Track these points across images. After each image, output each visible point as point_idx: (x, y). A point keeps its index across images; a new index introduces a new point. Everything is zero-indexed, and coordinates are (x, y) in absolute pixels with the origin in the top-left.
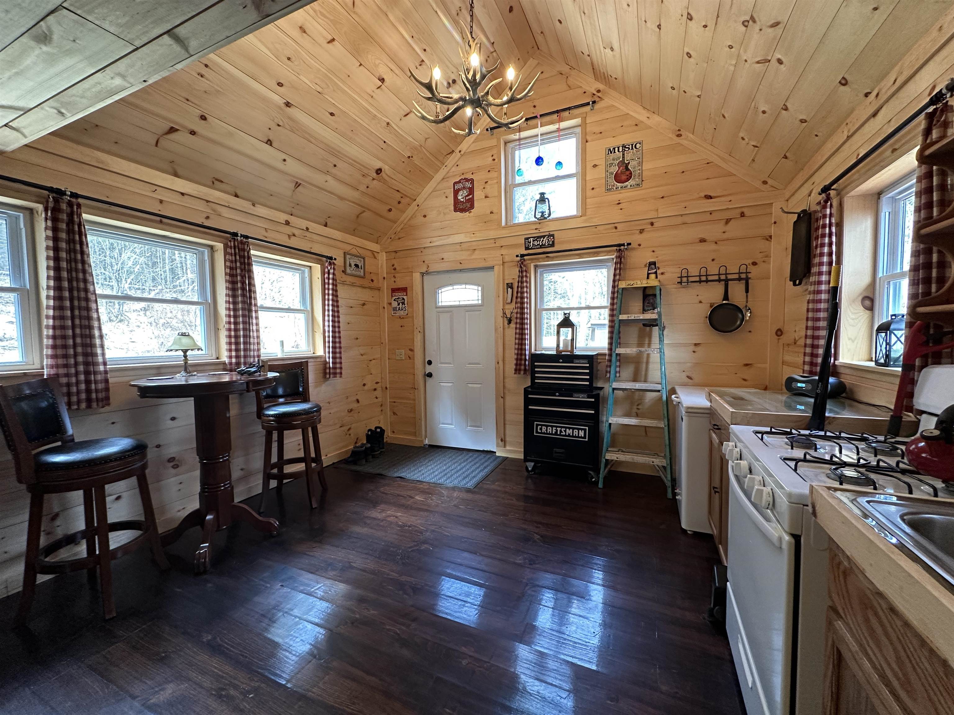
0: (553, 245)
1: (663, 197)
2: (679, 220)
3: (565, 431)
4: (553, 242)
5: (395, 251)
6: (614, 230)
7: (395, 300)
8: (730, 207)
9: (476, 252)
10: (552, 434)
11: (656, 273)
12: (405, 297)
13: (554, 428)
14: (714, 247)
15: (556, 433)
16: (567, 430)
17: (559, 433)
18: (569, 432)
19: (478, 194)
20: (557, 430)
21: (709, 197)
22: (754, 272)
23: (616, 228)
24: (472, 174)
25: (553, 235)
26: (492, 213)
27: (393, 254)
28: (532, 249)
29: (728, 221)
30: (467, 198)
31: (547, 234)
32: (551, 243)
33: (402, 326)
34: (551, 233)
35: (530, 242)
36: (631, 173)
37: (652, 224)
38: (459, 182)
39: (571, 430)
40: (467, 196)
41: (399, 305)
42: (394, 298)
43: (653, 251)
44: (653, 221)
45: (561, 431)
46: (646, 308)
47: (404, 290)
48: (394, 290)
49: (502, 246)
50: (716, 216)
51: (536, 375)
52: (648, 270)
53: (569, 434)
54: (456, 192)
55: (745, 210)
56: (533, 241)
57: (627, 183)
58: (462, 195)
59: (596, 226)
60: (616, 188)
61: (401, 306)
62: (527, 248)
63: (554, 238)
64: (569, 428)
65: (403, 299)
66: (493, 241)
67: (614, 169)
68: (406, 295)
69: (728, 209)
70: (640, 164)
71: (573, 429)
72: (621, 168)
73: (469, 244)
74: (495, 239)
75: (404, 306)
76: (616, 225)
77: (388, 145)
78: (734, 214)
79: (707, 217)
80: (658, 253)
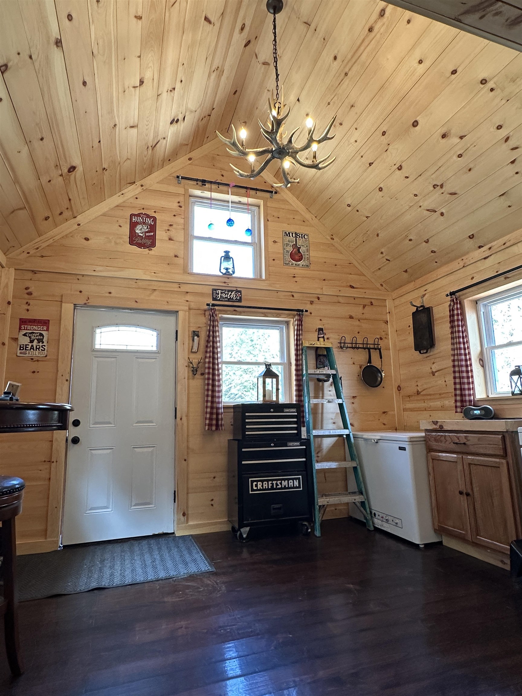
0: (240, 300)
1: (324, 280)
2: (335, 299)
3: (281, 483)
4: (240, 298)
5: (33, 271)
6: (292, 298)
7: (25, 335)
8: (366, 297)
9: (156, 293)
10: (268, 489)
11: (323, 337)
12: (44, 333)
13: (270, 482)
14: (357, 323)
15: (272, 488)
16: (283, 482)
17: (275, 487)
18: (285, 483)
19: (160, 234)
20: (273, 484)
21: (352, 287)
22: (382, 344)
23: (293, 296)
24: (155, 212)
25: (240, 292)
26: (176, 256)
27: (30, 275)
28: (219, 300)
29: (364, 306)
30: (147, 234)
31: (235, 289)
32: (238, 298)
33: (34, 372)
34: (239, 289)
35: (218, 294)
36: (302, 256)
37: (318, 298)
38: (138, 215)
39: (286, 481)
40: (147, 232)
41: (32, 341)
42: (25, 332)
43: (321, 320)
44: (320, 296)
45: (277, 485)
46: (319, 366)
47: (45, 323)
48: (23, 322)
49: (187, 292)
50: (357, 301)
51: (247, 427)
52: (318, 335)
53: (285, 486)
54: (133, 225)
55: (373, 301)
56: (221, 293)
57: (299, 262)
58: (141, 230)
59: (277, 291)
60: (292, 264)
61: (35, 343)
62: (214, 299)
63: (241, 294)
64: (285, 480)
65: (41, 335)
66: (177, 285)
67: (290, 249)
68: (47, 330)
69: (364, 298)
70: (308, 250)
71: (288, 479)
72: (295, 250)
73: (147, 283)
74: (179, 283)
75: (41, 344)
76: (293, 294)
77: (100, 147)
78: (367, 302)
79: (352, 301)
80: (324, 321)
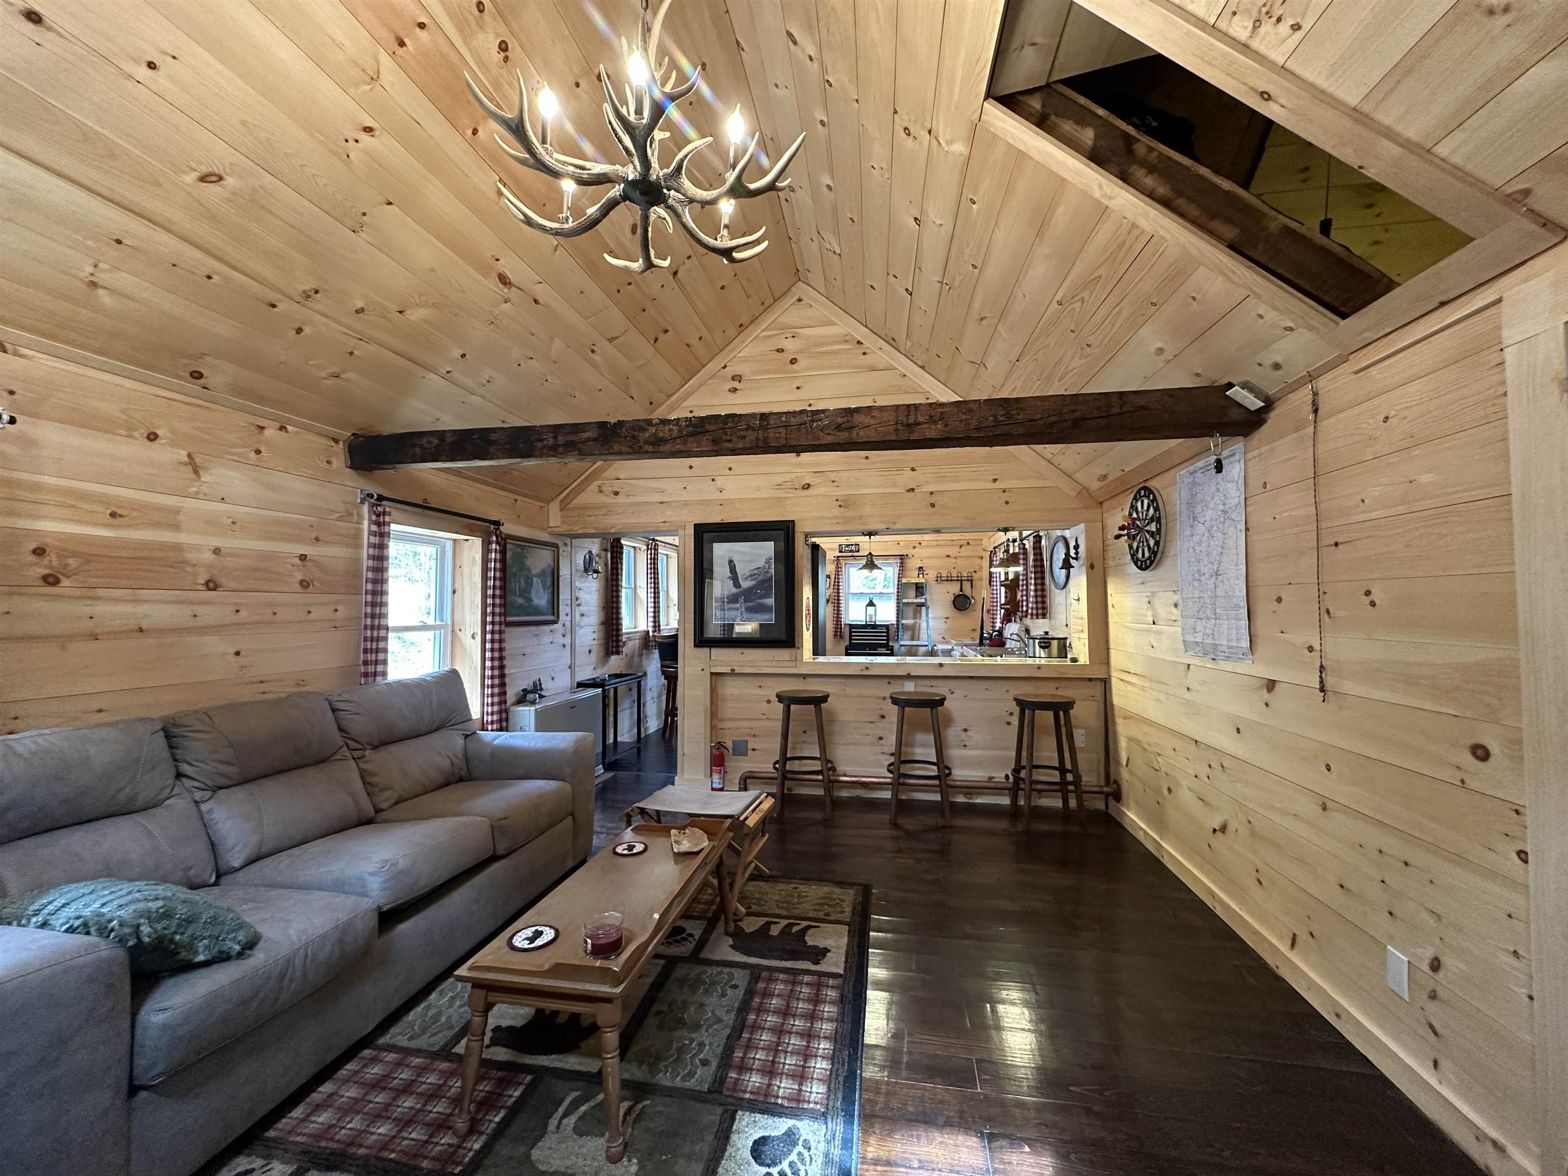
2: (935, 543)
6: (898, 545)
8: (963, 539)
11: (923, 574)
14: (954, 560)
22: (975, 576)
28: (843, 552)
29: (961, 546)
31: (854, 543)
32: (857, 550)
34: (857, 543)
43: (921, 560)
46: (918, 596)
50: (955, 543)
52: (919, 572)
55: (969, 541)
59: (885, 542)
63: (858, 547)
76: (899, 542)
78: (964, 543)
79: (951, 543)
80: (925, 561)
